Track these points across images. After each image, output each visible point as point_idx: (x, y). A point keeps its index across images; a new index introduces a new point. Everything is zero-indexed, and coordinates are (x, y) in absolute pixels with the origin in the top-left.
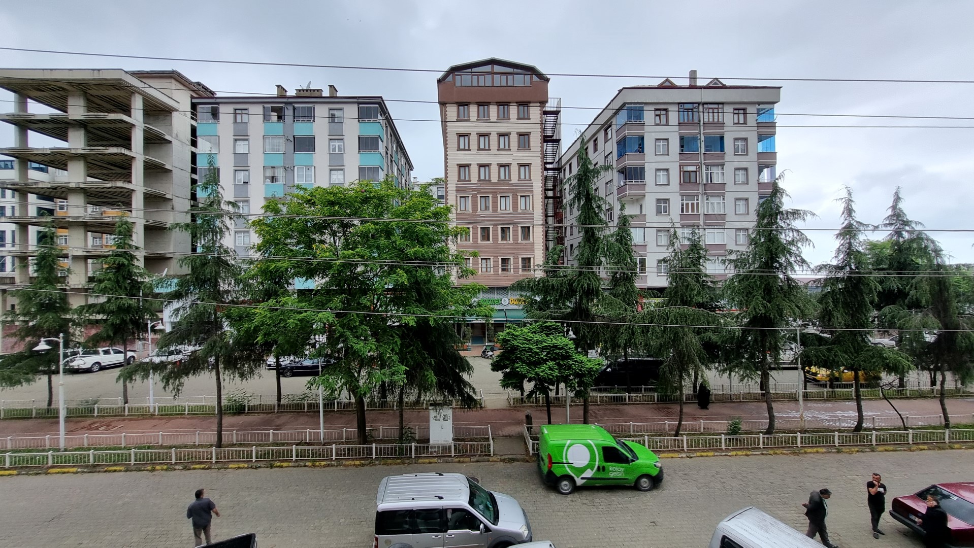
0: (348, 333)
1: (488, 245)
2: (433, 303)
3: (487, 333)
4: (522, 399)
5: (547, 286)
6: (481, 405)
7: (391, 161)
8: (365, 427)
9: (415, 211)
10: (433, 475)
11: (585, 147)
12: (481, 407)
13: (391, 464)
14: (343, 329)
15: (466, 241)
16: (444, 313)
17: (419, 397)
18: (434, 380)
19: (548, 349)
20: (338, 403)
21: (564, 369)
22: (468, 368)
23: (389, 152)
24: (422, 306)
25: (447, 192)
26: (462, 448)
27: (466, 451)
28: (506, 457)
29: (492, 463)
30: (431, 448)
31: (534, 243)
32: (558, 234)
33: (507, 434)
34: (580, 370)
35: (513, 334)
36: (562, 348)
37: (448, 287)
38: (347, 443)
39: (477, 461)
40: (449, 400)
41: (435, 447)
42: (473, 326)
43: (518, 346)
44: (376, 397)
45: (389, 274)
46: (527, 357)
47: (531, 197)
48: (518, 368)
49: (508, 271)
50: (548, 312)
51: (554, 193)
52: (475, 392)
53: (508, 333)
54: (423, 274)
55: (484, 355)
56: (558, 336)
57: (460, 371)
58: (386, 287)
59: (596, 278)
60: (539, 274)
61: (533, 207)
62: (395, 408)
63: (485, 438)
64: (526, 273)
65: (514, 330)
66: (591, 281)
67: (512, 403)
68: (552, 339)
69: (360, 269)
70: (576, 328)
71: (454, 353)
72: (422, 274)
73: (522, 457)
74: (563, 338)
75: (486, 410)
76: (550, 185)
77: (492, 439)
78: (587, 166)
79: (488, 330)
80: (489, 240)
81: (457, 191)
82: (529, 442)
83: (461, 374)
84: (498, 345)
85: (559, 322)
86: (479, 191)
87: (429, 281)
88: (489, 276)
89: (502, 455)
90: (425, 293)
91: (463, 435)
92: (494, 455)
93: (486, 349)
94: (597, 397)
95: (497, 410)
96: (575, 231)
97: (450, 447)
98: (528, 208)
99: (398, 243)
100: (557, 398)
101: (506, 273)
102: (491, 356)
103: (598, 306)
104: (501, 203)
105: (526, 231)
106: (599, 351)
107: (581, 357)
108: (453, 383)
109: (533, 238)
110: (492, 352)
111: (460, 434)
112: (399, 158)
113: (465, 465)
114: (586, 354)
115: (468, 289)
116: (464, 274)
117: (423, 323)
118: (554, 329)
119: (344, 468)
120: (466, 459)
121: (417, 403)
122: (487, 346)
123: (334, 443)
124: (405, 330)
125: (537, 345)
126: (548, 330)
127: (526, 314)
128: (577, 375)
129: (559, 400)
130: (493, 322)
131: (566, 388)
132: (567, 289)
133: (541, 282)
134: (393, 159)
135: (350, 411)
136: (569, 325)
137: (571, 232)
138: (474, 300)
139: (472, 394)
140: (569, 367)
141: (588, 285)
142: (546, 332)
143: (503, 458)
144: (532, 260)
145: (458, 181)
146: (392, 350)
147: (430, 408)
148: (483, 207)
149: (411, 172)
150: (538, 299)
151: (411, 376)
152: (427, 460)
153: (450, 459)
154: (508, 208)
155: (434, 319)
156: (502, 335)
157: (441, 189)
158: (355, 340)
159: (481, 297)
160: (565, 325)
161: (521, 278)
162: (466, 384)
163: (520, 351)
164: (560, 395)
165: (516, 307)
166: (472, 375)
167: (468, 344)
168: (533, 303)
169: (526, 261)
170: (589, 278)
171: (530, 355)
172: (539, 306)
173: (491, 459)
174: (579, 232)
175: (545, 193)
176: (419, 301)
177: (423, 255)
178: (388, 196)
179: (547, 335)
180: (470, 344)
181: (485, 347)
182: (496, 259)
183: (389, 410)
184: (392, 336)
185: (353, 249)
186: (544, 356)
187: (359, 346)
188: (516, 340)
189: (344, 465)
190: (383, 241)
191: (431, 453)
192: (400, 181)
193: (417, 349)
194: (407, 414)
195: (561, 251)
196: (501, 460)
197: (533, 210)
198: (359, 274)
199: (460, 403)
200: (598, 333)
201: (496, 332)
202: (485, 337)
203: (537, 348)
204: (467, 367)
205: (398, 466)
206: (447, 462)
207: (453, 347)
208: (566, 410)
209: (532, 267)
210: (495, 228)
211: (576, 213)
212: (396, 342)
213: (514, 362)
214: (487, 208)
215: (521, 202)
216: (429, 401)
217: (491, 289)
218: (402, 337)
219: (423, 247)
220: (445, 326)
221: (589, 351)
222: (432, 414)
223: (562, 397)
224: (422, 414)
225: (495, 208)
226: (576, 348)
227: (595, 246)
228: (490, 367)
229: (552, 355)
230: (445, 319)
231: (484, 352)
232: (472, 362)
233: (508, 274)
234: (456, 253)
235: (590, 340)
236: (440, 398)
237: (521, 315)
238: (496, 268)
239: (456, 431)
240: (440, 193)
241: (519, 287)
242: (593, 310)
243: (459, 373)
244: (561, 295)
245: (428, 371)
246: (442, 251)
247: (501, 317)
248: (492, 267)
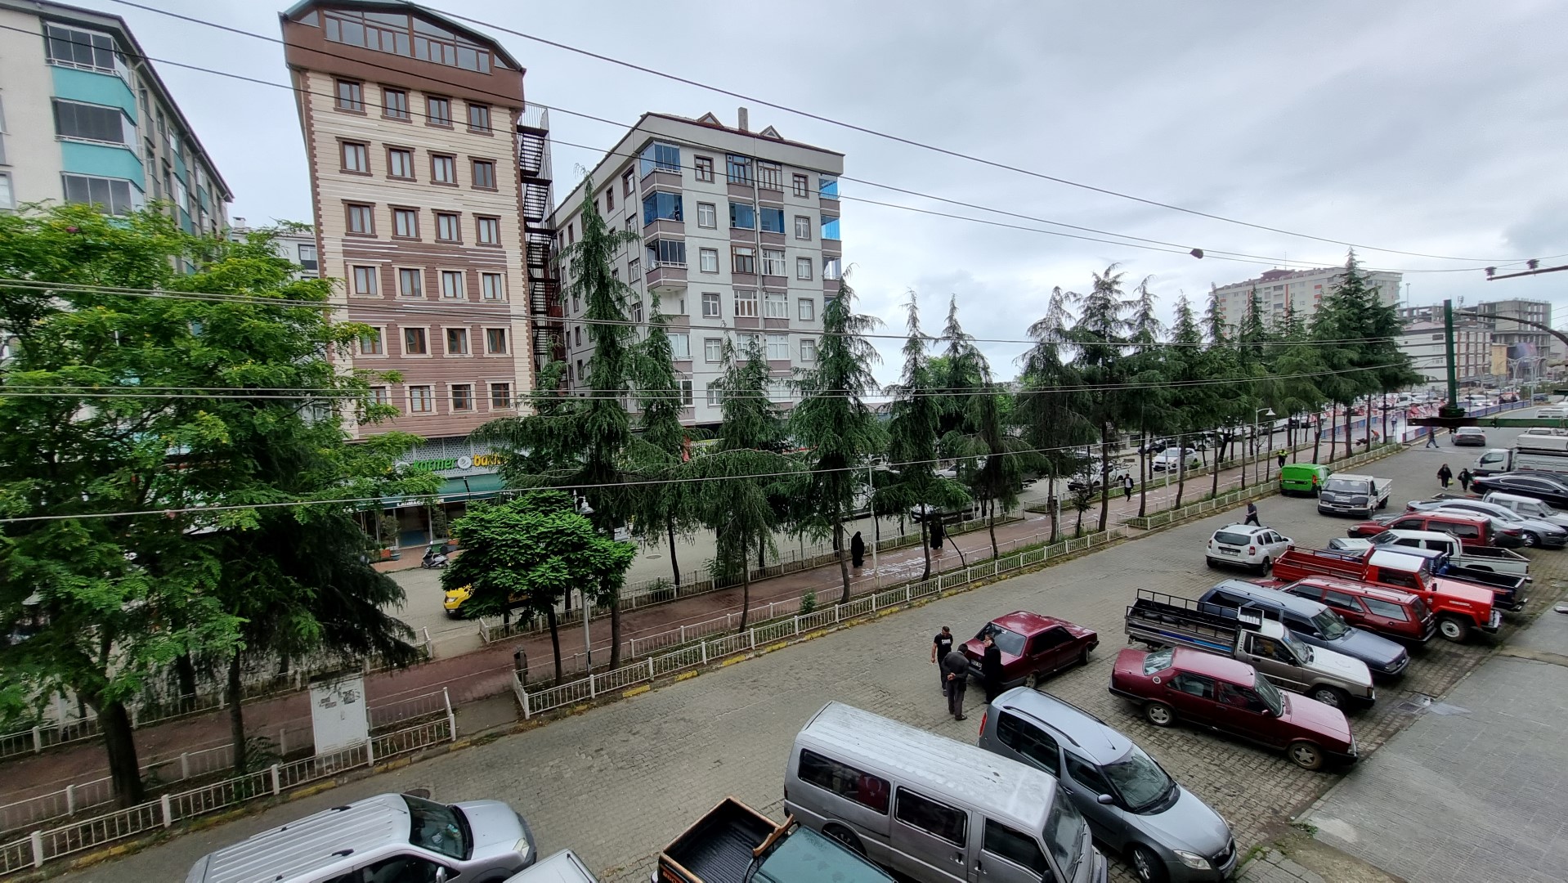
0: (54, 567)
1: (422, 361)
2: (303, 477)
3: (431, 523)
4: (507, 628)
5: (540, 430)
6: (425, 655)
7: (167, 174)
8: (134, 765)
9: (237, 285)
10: (329, 815)
11: (594, 201)
12: (427, 660)
13: (218, 823)
14: (35, 558)
15: (374, 352)
16: (328, 497)
17: (284, 667)
18: (316, 630)
19: (548, 537)
20: (43, 734)
21: (578, 566)
22: (394, 594)
23: (159, 152)
24: (274, 486)
25: (321, 254)
26: (391, 743)
27: (401, 747)
28: (483, 734)
29: (455, 753)
30: (320, 762)
31: (513, 358)
32: (555, 342)
33: (482, 695)
34: (604, 564)
35: (482, 519)
36: (573, 533)
37: (337, 443)
38: (79, 816)
39: (425, 758)
40: (356, 661)
41: (328, 759)
42: (401, 512)
43: (492, 539)
44: (164, 695)
45: (175, 424)
46: (511, 557)
47: (503, 276)
48: (495, 579)
49: (466, 408)
50: (544, 475)
51: (546, 273)
52: (412, 635)
53: (473, 519)
54: (271, 420)
55: (428, 563)
56: (565, 513)
57: (376, 602)
58: (171, 451)
59: (621, 413)
60: (526, 411)
61: (508, 295)
62: (222, 705)
63: (438, 714)
64: (502, 410)
65: (484, 511)
66: (613, 419)
67: (487, 639)
68: (553, 519)
69: (85, 414)
70: (593, 496)
71: (361, 570)
72: (267, 420)
73: (512, 726)
74: (573, 515)
75: (438, 663)
76: (537, 258)
77: (454, 710)
78: (598, 230)
79: (433, 518)
80: (423, 351)
81: (346, 253)
82: (522, 697)
83: (378, 607)
84: (456, 540)
85: (564, 490)
86: (396, 258)
87: (288, 433)
88: (428, 418)
89: (474, 734)
90: (280, 459)
91: (390, 720)
92: (457, 738)
93: (430, 552)
94: (631, 599)
95: (460, 657)
96: (585, 336)
97: (363, 750)
98: (498, 296)
99: (193, 353)
100: (568, 615)
101: (461, 412)
102: (443, 563)
103: (626, 458)
104: (445, 284)
105: (498, 338)
106: (631, 527)
107: (604, 543)
108: (363, 627)
109: (512, 349)
110: (444, 554)
111: (383, 719)
112: (190, 168)
113: (398, 773)
114: (612, 537)
115: (383, 444)
116: (372, 415)
118: (558, 501)
119: (76, 874)
120: (402, 762)
121: (280, 682)
122: (432, 546)
123: (35, 828)
124: (231, 543)
125: (528, 532)
126: (545, 505)
127: (506, 481)
128: (598, 572)
129: (572, 617)
130: (442, 501)
131: (582, 595)
132: (575, 433)
133: (528, 425)
134: (171, 170)
135: (86, 741)
136: (581, 492)
137: (577, 340)
138: (399, 465)
139: (406, 639)
140: (586, 562)
141: (608, 425)
142: (544, 508)
143: (475, 738)
144: (511, 387)
145: (347, 235)
146: (201, 585)
147: (312, 685)
148: (408, 290)
149: (227, 205)
150: (526, 453)
151: (257, 635)
152: (312, 789)
153: (364, 772)
154: (459, 294)
155: (306, 509)
156: (460, 523)
157: (309, 249)
158: (81, 580)
159: (415, 458)
160: (575, 493)
161: (492, 420)
162: (389, 623)
163: (498, 548)
164: (573, 607)
165: (486, 471)
166: (404, 605)
167: (391, 548)
168: (517, 460)
169: (501, 391)
170: (610, 415)
171: (516, 552)
172: (529, 466)
173: (452, 746)
174: (591, 340)
175: (529, 271)
176: (266, 475)
177: (265, 382)
178: (154, 247)
179: (546, 514)
180: (396, 548)
181: (429, 549)
182: (441, 386)
183: (204, 712)
184: (195, 557)
185: (49, 368)
186: (542, 549)
187: (97, 591)
188: (487, 528)
189: (77, 868)
190: (149, 350)
191: (321, 772)
192: (195, 219)
193: (267, 574)
194: (252, 711)
195: (563, 372)
196: (473, 743)
197: (508, 299)
198: (84, 427)
199: (380, 661)
200: (628, 500)
201: (450, 518)
202: (428, 530)
203: (528, 538)
204: (389, 591)
205: (238, 822)
206: (358, 779)
207: (357, 558)
208: (584, 630)
209: (512, 401)
210: (436, 330)
211: (584, 308)
212: (208, 568)
213: (488, 568)
214: (416, 292)
215: (485, 286)
216: (309, 672)
217: (434, 443)
218: (224, 557)
219: (264, 363)
220: (336, 521)
221: (616, 530)
222: (316, 695)
223: (577, 610)
224: (293, 700)
225: (433, 293)
226: (595, 529)
227: (616, 363)
228: (441, 584)
229: (556, 547)
230: (333, 507)
231: (427, 558)
232: (400, 580)
233: (468, 412)
234: (350, 374)
235: (617, 513)
236: (334, 661)
237: (497, 484)
238: (441, 399)
239: (374, 715)
240: (307, 257)
241: (487, 434)
242: (620, 466)
243: (374, 606)
244: (565, 444)
245: (298, 615)
246: (314, 371)
247: (456, 492)
248: (434, 401)
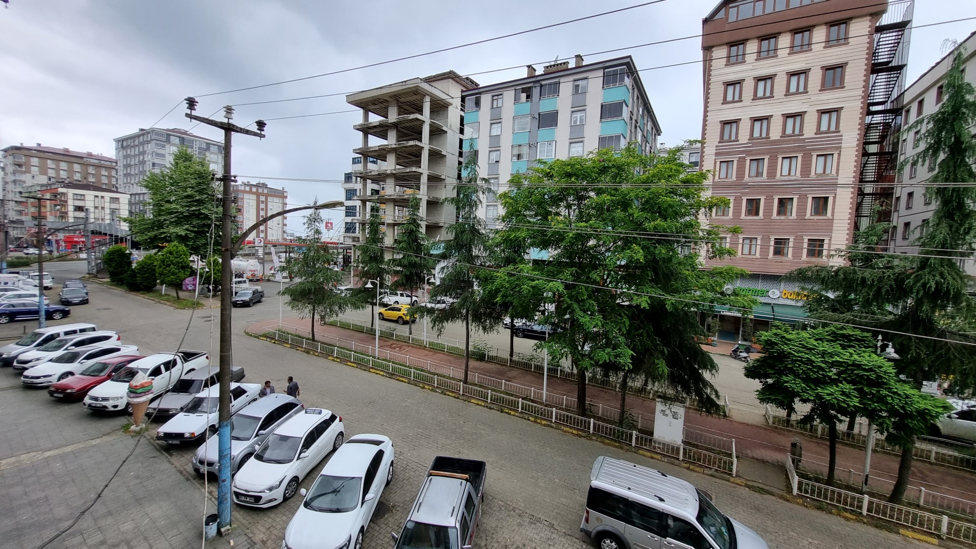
0: (575, 306)
1: (755, 221)
2: (672, 285)
3: (741, 329)
4: (788, 421)
5: (852, 279)
6: (724, 412)
7: (636, 127)
8: (584, 400)
9: (659, 179)
10: (654, 473)
11: (961, 68)
12: (725, 416)
13: (608, 444)
14: (571, 300)
15: (723, 215)
16: (686, 298)
17: (646, 384)
18: (666, 371)
19: (842, 366)
20: (561, 371)
21: (871, 400)
22: (711, 366)
23: (634, 118)
24: (659, 288)
25: (702, 157)
26: (694, 454)
27: (699, 460)
28: (756, 484)
29: (733, 485)
30: (655, 442)
31: (833, 219)
32: (882, 206)
33: (760, 458)
34: (903, 408)
35: (784, 337)
36: (871, 370)
37: (694, 268)
38: (567, 410)
39: (712, 476)
40: (682, 397)
41: (659, 443)
42: (723, 318)
43: (790, 353)
44: (599, 374)
45: (623, 249)
46: (804, 371)
47: (836, 156)
48: (787, 382)
49: (783, 255)
50: (848, 316)
51: (882, 148)
52: (718, 396)
53: (776, 334)
54: (663, 251)
55: (735, 355)
56: (864, 352)
57: (700, 368)
58: (618, 263)
59: (958, 274)
60: (838, 262)
61: (838, 170)
62: (617, 389)
63: (726, 453)
64: (815, 260)
65: (786, 331)
66: (945, 279)
67: (771, 421)
68: (851, 354)
69: (592, 242)
70: (901, 345)
71: (694, 346)
72: (661, 251)
73: (780, 493)
74: (874, 355)
75: (731, 421)
76: (874, 135)
77: (737, 457)
78: (963, 97)
79: (743, 326)
80: (757, 214)
81: (717, 154)
82: (793, 477)
83: (700, 371)
84: (758, 347)
85: (868, 331)
86: (748, 153)
87: (670, 259)
88: (752, 260)
89: (749, 481)
90: (664, 273)
91: (696, 441)
92: (737, 476)
93: (738, 348)
94: (930, 451)
95: (748, 425)
96: (918, 200)
97: (678, 449)
98: (828, 171)
99: (635, 215)
100: (849, 434)
101: (778, 258)
102: (745, 358)
103: (953, 318)
104: (783, 167)
105: (821, 204)
106: (946, 385)
107: (908, 390)
108: (690, 379)
109: (833, 212)
110: (748, 353)
111: (692, 438)
112: (645, 122)
113: (695, 474)
114: (919, 386)
115: (721, 273)
116: (718, 253)
117: (658, 307)
118: (857, 340)
119: (562, 433)
120: (698, 469)
121: (642, 390)
122: (740, 344)
123: (555, 407)
124: (635, 312)
125: (823, 357)
126: (847, 341)
127: (809, 314)
128: (893, 412)
129: (853, 438)
130: (752, 317)
131: (869, 425)
132: (891, 286)
133: (840, 273)
134: (638, 125)
135: (571, 381)
136: (886, 337)
137: (908, 203)
138: (728, 288)
139: (713, 397)
140: (882, 399)
141: (937, 283)
142: (842, 342)
143: (750, 483)
144: (826, 242)
145: (719, 142)
146: (620, 330)
147: (658, 400)
148: (754, 173)
149: (658, 138)
150: (831, 295)
151: (638, 363)
152: (649, 454)
153: (676, 461)
154: (793, 173)
155: (672, 303)
156: (765, 335)
157: (695, 155)
158: (581, 313)
159: (738, 285)
160: (880, 337)
161: (805, 266)
162: (706, 384)
163: (793, 361)
164: (856, 430)
165: (793, 303)
166: (716, 375)
167: (713, 338)
168: (820, 300)
169: (817, 244)
170: (941, 274)
171: (809, 369)
172: (833, 305)
173: (732, 479)
174: (927, 204)
175: (864, 148)
176: (655, 282)
177: (664, 230)
178: (628, 165)
179: (844, 347)
180: (715, 339)
181: (737, 346)
182: (766, 239)
183: (611, 389)
184: (620, 315)
185: (586, 222)
186: (835, 374)
187: (585, 319)
188: (786, 344)
189: (563, 430)
190: (619, 214)
191: (654, 448)
192: (643, 148)
193: (647, 333)
194: (630, 399)
195: (886, 231)
196: (747, 486)
197: (837, 173)
198: (591, 248)
199: (696, 403)
200: (949, 359)
201: (756, 329)
202: (738, 334)
203: (822, 362)
205: (616, 449)
206: (672, 464)
207: (693, 338)
208: (866, 455)
209: (825, 253)
210: (769, 200)
211: (924, 173)
212: (624, 322)
213: (781, 373)
214: (759, 174)
215: (817, 166)
216: (657, 392)
217: (755, 277)
218: (631, 318)
219: (666, 221)
220: (686, 313)
221: (925, 383)
222: (659, 406)
223: (860, 435)
224: (647, 403)
225: (772, 173)
226: (897, 374)
227: (961, 225)
228: (743, 371)
229: (850, 376)
230: (686, 305)
231: (735, 351)
232: (717, 360)
233: (784, 258)
234: (707, 228)
235: (930, 367)
236: (670, 392)
237: (801, 316)
238: (764, 249)
239: (687, 433)
240: (693, 159)
241: (800, 276)
242: (942, 323)
243: (698, 370)
244: (878, 294)
245: (658, 359)
246: (689, 225)
247: (765, 312)
248: (758, 247)
